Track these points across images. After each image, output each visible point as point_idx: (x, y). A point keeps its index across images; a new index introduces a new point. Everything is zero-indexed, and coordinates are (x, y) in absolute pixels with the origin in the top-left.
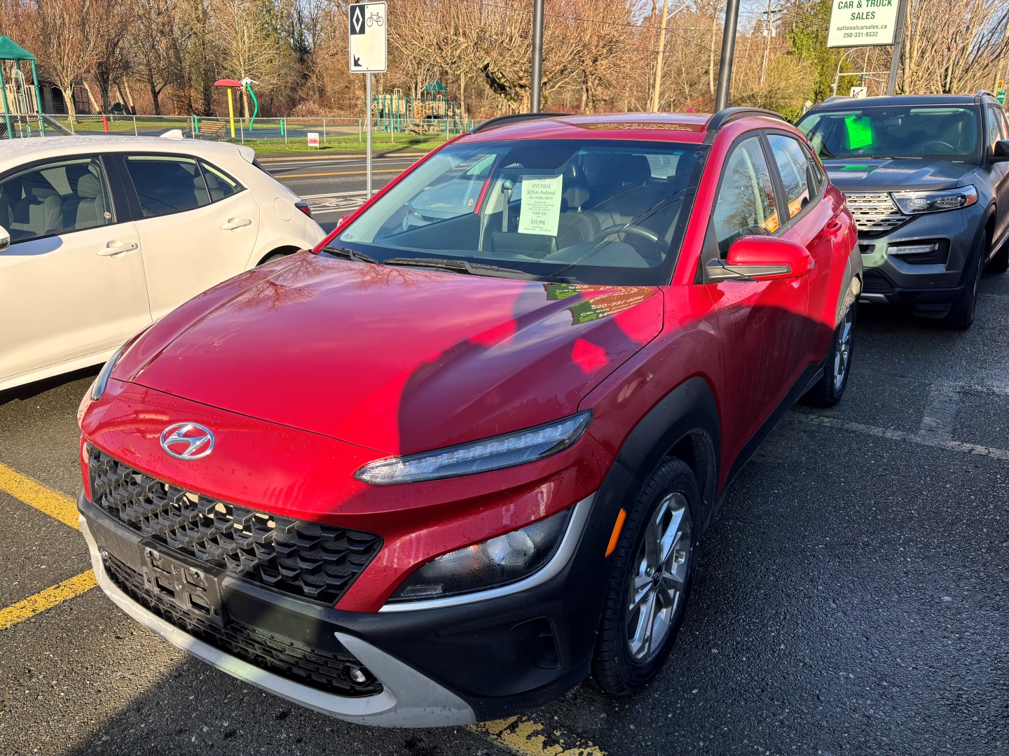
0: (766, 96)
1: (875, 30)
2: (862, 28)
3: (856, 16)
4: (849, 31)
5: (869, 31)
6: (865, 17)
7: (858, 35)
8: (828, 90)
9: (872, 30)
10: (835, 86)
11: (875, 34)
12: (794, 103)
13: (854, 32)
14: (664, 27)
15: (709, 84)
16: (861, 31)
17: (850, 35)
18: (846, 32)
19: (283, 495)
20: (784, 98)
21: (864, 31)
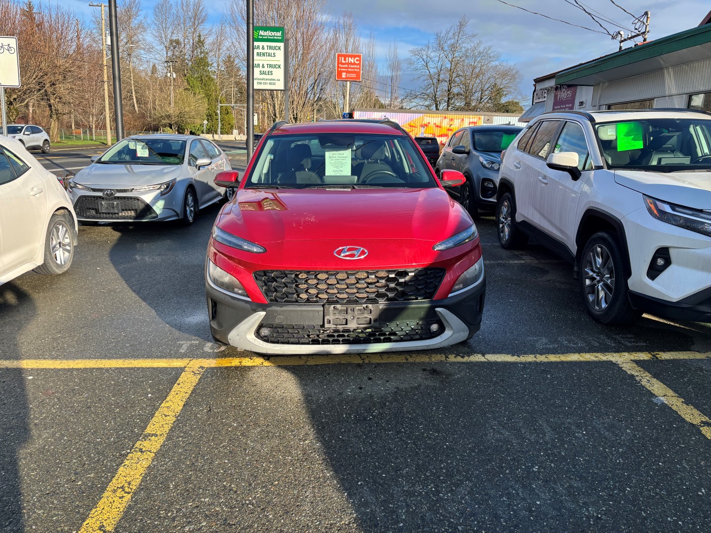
0: (178, 116)
1: (274, 82)
2: (267, 80)
3: (262, 72)
4: (260, 81)
5: (271, 82)
6: (267, 73)
7: (265, 84)
8: (214, 114)
9: (272, 82)
10: (219, 112)
11: (274, 84)
12: (196, 121)
13: (262, 81)
14: (106, 64)
15: (134, 106)
16: (266, 81)
17: (261, 83)
18: (258, 81)
19: (413, 259)
20: (190, 118)
21: (268, 82)
